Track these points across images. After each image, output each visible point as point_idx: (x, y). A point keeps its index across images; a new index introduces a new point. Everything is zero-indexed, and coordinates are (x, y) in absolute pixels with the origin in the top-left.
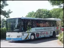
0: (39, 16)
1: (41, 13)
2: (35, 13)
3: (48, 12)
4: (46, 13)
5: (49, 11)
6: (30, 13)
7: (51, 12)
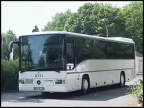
0: (86, 24)
1: (92, 17)
2: (76, 16)
3: (115, 14)
4: (107, 17)
5: (118, 10)
6: (61, 14)
7: (123, 13)
